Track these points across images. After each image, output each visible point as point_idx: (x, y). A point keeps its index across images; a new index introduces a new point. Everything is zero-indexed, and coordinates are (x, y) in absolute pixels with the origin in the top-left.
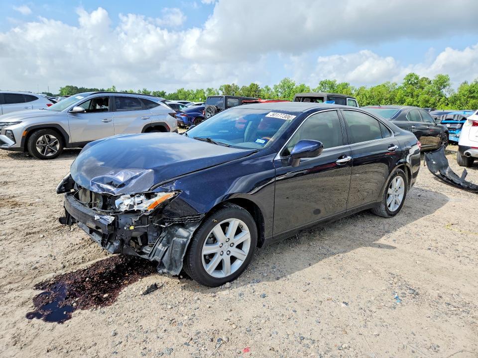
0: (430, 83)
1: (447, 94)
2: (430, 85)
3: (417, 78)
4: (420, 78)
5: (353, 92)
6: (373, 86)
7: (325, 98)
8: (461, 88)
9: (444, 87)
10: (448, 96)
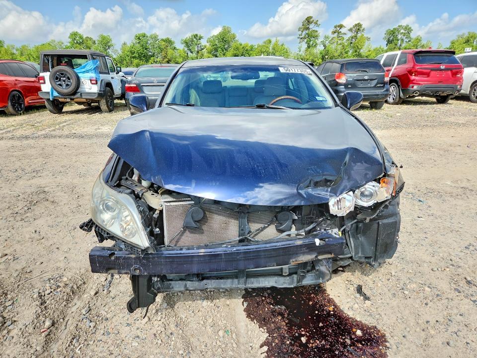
0: (94, 43)
1: (113, 54)
2: (96, 45)
3: (81, 37)
4: (84, 38)
5: (15, 51)
6: (37, 45)
7: (89, 57)
8: (123, 49)
9: (109, 48)
10: (115, 56)
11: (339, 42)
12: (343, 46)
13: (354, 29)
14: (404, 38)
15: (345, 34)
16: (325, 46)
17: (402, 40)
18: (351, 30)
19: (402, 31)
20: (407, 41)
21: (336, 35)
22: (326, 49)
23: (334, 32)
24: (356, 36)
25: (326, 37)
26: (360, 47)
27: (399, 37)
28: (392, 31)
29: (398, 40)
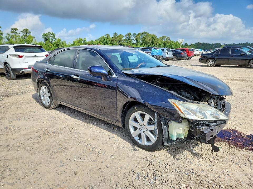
11: (17, 38)
12: (20, 40)
13: (24, 32)
14: (53, 38)
15: (20, 34)
16: (8, 39)
17: (52, 39)
18: (22, 32)
19: (51, 35)
20: (55, 40)
21: (14, 34)
22: (10, 41)
23: (12, 32)
24: (26, 35)
25: (8, 35)
26: (31, 41)
27: (50, 38)
28: (46, 35)
29: (50, 39)
